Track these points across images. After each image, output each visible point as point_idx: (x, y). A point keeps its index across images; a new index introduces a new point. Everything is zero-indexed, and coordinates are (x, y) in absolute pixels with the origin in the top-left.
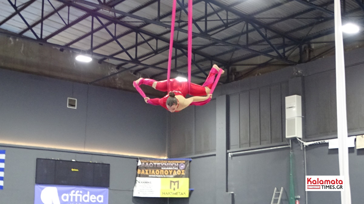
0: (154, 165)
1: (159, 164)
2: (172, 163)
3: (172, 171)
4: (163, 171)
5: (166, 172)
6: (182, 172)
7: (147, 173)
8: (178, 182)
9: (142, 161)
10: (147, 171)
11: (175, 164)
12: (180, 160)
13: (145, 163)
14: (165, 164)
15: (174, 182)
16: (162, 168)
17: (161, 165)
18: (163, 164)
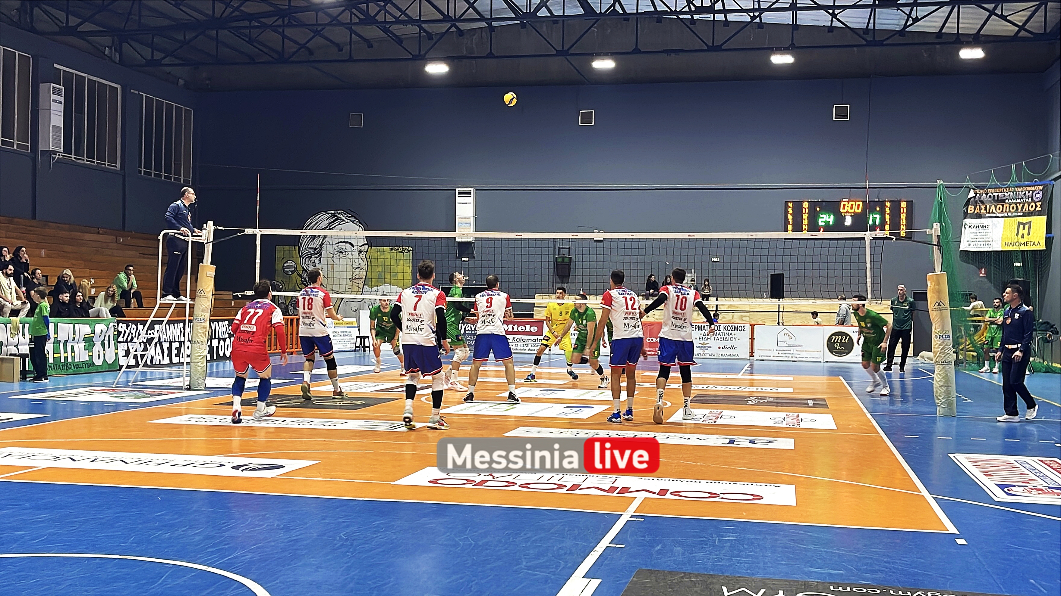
0: (994, 196)
1: (1003, 193)
2: (1022, 192)
3: (1021, 205)
4: (1008, 205)
5: (1013, 208)
6: (1036, 206)
7: (983, 211)
8: (1030, 223)
9: (977, 191)
10: (983, 207)
11: (1027, 192)
12: (1036, 186)
13: (981, 195)
14: (1012, 193)
15: (1024, 224)
16: (1007, 201)
17: (1004, 195)
18: (1009, 193)
